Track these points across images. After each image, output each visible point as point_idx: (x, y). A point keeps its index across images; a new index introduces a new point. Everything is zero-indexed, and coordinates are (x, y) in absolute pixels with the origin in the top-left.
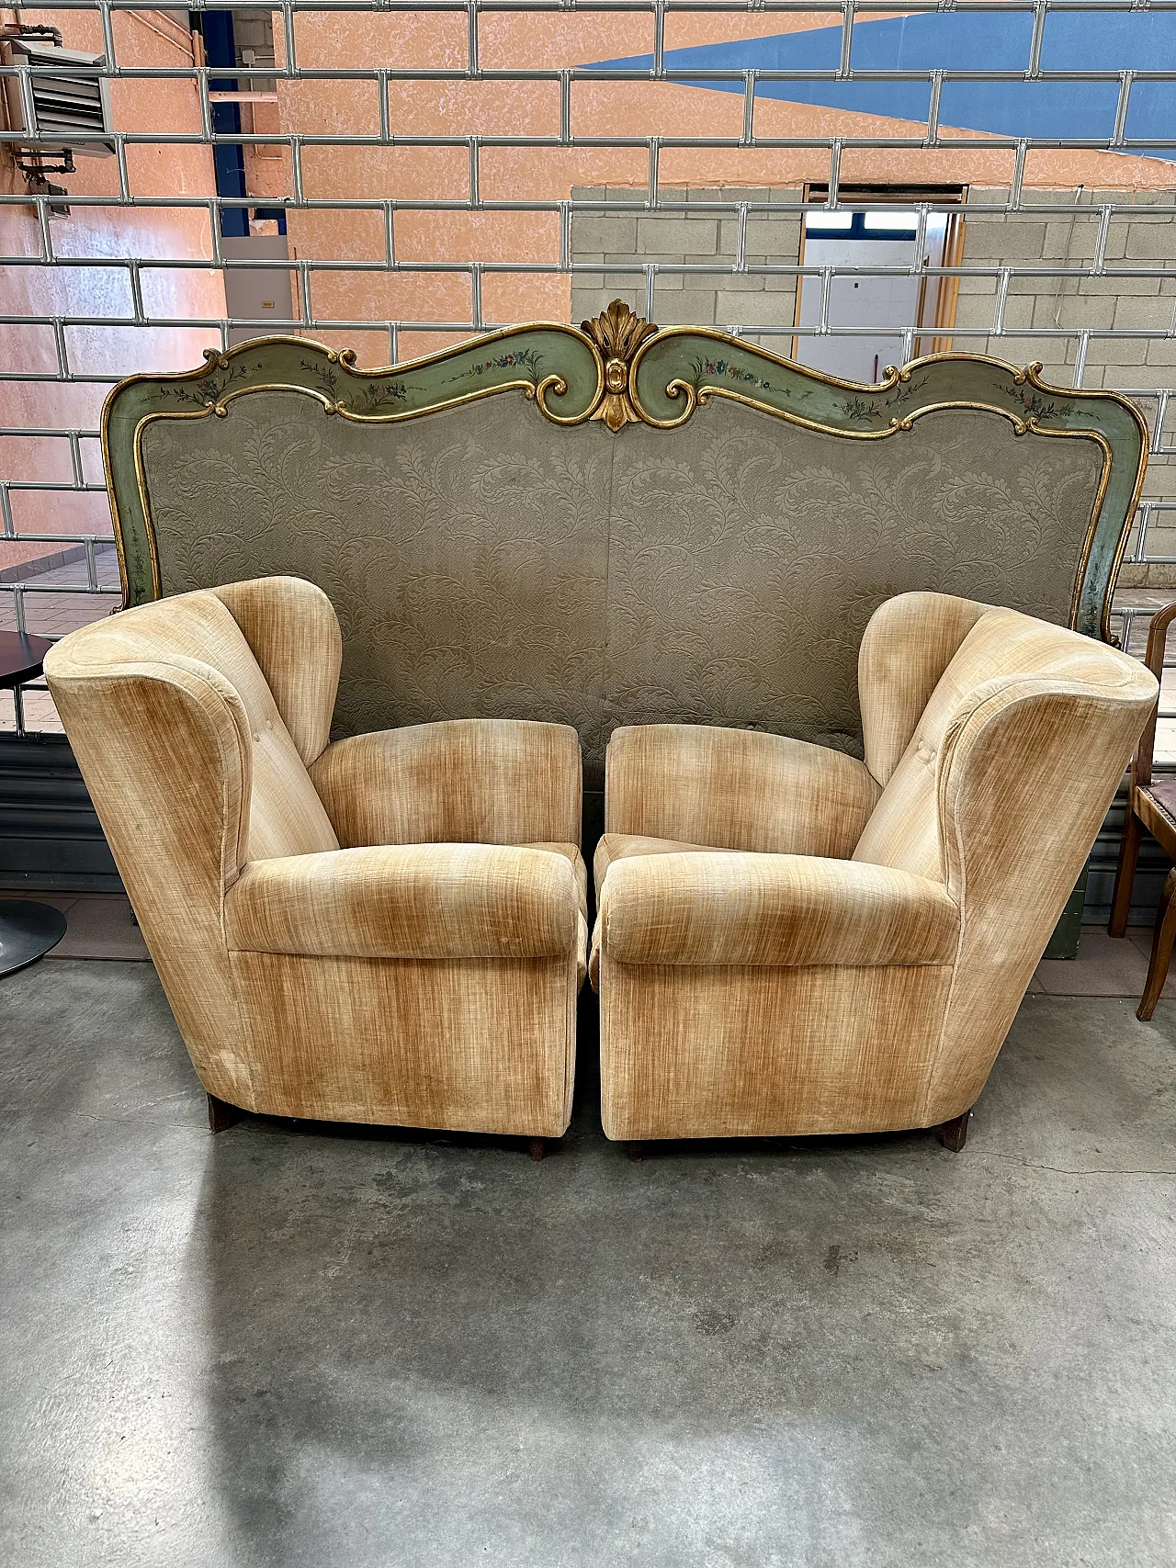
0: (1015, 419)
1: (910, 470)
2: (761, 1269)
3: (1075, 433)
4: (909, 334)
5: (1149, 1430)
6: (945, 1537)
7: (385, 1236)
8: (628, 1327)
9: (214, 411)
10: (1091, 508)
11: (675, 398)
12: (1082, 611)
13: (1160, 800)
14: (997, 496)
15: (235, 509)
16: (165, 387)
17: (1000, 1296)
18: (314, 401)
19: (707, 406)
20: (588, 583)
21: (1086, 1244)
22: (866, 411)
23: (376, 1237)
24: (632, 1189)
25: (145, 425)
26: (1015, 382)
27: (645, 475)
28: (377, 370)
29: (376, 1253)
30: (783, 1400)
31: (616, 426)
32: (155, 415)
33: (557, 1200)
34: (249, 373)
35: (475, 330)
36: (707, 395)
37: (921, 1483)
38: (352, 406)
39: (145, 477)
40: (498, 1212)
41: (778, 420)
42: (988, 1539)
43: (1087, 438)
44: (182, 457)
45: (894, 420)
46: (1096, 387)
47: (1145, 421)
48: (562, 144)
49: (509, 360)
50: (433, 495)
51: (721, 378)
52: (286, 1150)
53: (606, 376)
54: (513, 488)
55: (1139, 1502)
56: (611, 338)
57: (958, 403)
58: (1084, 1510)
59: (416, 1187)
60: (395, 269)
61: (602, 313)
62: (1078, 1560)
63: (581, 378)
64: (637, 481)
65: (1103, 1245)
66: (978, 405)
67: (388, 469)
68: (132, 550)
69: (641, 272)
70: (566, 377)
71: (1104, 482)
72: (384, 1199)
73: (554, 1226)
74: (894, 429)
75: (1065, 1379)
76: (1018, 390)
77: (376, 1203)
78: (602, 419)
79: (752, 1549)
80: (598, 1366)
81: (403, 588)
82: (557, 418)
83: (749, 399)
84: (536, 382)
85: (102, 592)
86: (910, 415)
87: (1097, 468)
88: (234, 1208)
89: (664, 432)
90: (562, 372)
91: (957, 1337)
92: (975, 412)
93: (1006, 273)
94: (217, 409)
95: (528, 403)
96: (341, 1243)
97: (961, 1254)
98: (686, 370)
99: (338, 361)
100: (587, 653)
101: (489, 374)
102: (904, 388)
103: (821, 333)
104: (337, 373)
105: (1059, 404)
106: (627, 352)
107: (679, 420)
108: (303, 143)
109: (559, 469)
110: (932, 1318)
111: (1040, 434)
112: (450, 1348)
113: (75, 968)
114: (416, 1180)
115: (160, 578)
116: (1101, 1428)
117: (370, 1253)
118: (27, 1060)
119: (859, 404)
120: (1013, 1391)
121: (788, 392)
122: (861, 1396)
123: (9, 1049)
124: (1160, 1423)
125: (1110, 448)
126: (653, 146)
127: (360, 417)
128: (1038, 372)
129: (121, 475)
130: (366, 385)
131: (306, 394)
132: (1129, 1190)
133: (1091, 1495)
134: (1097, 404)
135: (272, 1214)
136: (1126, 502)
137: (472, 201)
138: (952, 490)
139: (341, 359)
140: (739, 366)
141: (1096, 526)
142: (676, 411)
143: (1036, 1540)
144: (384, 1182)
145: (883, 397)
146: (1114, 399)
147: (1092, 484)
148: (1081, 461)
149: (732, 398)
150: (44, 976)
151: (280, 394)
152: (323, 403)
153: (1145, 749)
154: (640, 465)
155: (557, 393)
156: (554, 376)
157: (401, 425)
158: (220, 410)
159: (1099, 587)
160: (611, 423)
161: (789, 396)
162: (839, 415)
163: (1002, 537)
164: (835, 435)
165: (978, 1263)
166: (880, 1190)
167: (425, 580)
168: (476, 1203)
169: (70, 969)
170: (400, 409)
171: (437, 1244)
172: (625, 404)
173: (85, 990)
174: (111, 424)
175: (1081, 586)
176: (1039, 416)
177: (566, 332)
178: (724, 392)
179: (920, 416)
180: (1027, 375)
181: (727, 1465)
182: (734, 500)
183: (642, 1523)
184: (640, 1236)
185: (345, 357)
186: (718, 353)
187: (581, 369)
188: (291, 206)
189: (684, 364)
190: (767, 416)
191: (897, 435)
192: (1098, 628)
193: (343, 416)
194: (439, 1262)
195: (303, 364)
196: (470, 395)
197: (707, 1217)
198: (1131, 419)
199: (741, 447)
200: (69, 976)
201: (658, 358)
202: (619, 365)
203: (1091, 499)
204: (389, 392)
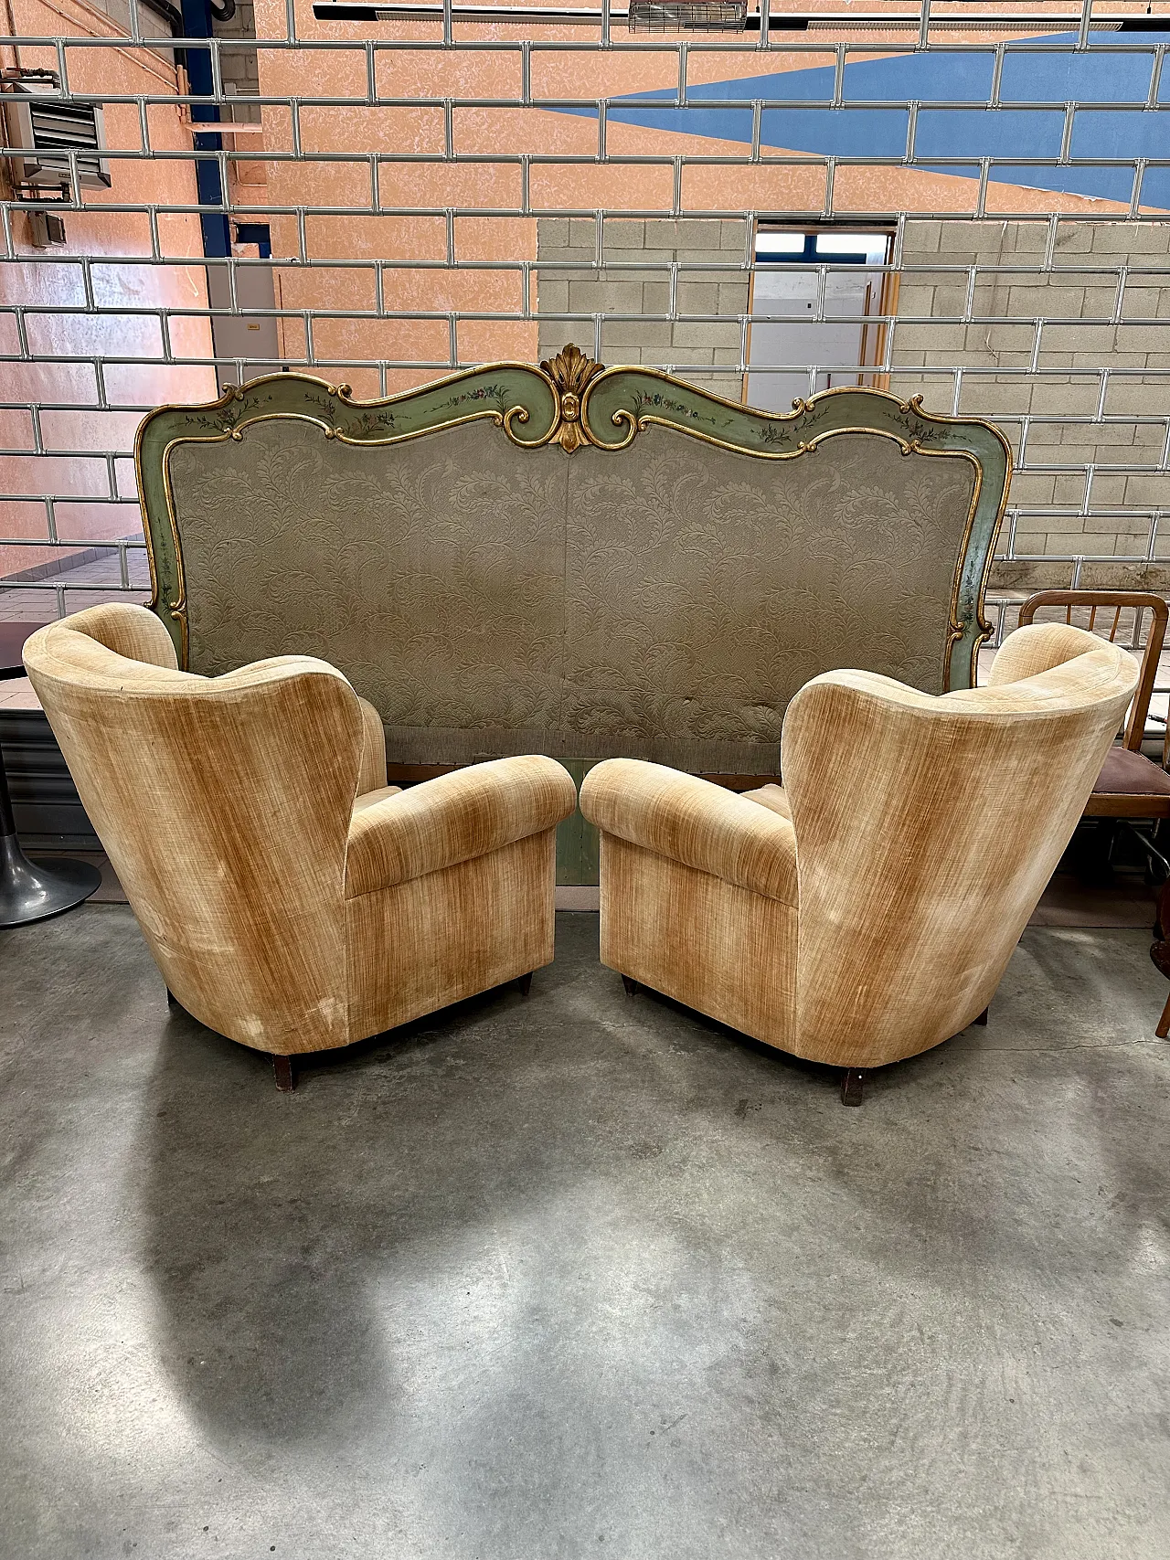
0: (902, 441)
1: (814, 486)
2: (685, 1115)
3: (951, 453)
4: (814, 371)
6: (812, 1282)
7: (386, 1098)
8: (579, 1155)
9: (231, 436)
10: (966, 515)
11: (620, 425)
12: (961, 601)
14: (887, 506)
15: (250, 519)
16: (190, 415)
18: (317, 427)
19: (647, 432)
20: (549, 580)
21: (944, 1098)
22: (778, 435)
23: (379, 1098)
25: (172, 448)
26: (901, 411)
27: (595, 489)
28: (370, 402)
29: (378, 1108)
31: (571, 448)
32: (181, 439)
33: (524, 1071)
34: (261, 404)
35: (452, 368)
36: (646, 423)
37: (797, 1250)
38: (348, 432)
39: (172, 492)
40: (476, 1079)
41: (704, 443)
43: (961, 457)
44: (204, 475)
45: (801, 443)
46: (968, 415)
47: (1010, 444)
48: (523, 215)
49: (480, 393)
50: (418, 507)
51: (657, 409)
53: (562, 407)
54: (486, 501)
55: (960, 1260)
56: (565, 375)
57: (854, 429)
59: (410, 1063)
60: (384, 318)
61: (558, 355)
63: (541, 409)
64: (589, 495)
65: (958, 1099)
66: (872, 430)
68: (161, 554)
69: (590, 320)
70: (528, 408)
71: (977, 492)
72: (384, 1071)
73: (521, 1088)
74: (801, 450)
76: (904, 418)
77: (378, 1074)
78: (559, 443)
79: (668, 1291)
80: (555, 1180)
81: (392, 585)
82: (522, 442)
83: (680, 426)
84: (503, 412)
85: (132, 590)
86: (815, 439)
87: (970, 482)
89: (612, 453)
90: (525, 404)
91: (835, 1159)
92: (869, 436)
93: (892, 321)
94: (234, 434)
95: (497, 429)
96: (352, 1103)
98: (627, 402)
99: (336, 394)
100: (548, 639)
101: (463, 406)
102: (809, 416)
103: (740, 371)
104: (336, 403)
105: (937, 429)
106: (578, 388)
107: (623, 444)
108: (307, 213)
109: (523, 485)
111: (924, 455)
112: (439, 1170)
113: (113, 910)
114: (410, 1058)
117: (375, 1109)
118: (79, 979)
119: (773, 430)
121: (713, 420)
122: (757, 1197)
123: (64, 971)
124: (983, 1213)
125: (981, 465)
126: (599, 217)
127: (355, 441)
128: (919, 403)
129: (152, 490)
130: (361, 414)
131: (309, 421)
134: (969, 430)
136: (995, 510)
137: (448, 261)
138: (850, 501)
139: (339, 393)
140: (672, 398)
141: (970, 531)
142: (620, 436)
145: (794, 423)
146: (982, 425)
147: (966, 496)
148: (957, 476)
149: (667, 426)
150: (88, 917)
151: (288, 422)
152: (324, 430)
155: (519, 420)
156: (518, 407)
157: (390, 447)
158: (236, 434)
159: (974, 581)
160: (566, 446)
161: (713, 423)
162: (756, 440)
163: (892, 540)
164: (753, 456)
167: (411, 578)
168: (459, 1074)
170: (390, 434)
171: (428, 1102)
172: (578, 430)
173: (122, 927)
174: (143, 447)
175: (960, 580)
176: (921, 439)
177: (528, 371)
178: (659, 419)
179: (823, 440)
180: (911, 405)
181: (652, 1242)
182: (670, 510)
183: (585, 1277)
184: (590, 1094)
185: (342, 390)
186: (655, 388)
187: (541, 401)
188: (297, 265)
189: (627, 397)
190: (695, 440)
191: (804, 456)
192: (974, 616)
193: (341, 440)
194: (430, 1113)
195: (307, 396)
196: (448, 423)
197: (643, 1081)
198: (997, 441)
199: (674, 466)
200: (108, 916)
201: (605, 392)
202: (572, 398)
203: (966, 507)
204: (380, 420)
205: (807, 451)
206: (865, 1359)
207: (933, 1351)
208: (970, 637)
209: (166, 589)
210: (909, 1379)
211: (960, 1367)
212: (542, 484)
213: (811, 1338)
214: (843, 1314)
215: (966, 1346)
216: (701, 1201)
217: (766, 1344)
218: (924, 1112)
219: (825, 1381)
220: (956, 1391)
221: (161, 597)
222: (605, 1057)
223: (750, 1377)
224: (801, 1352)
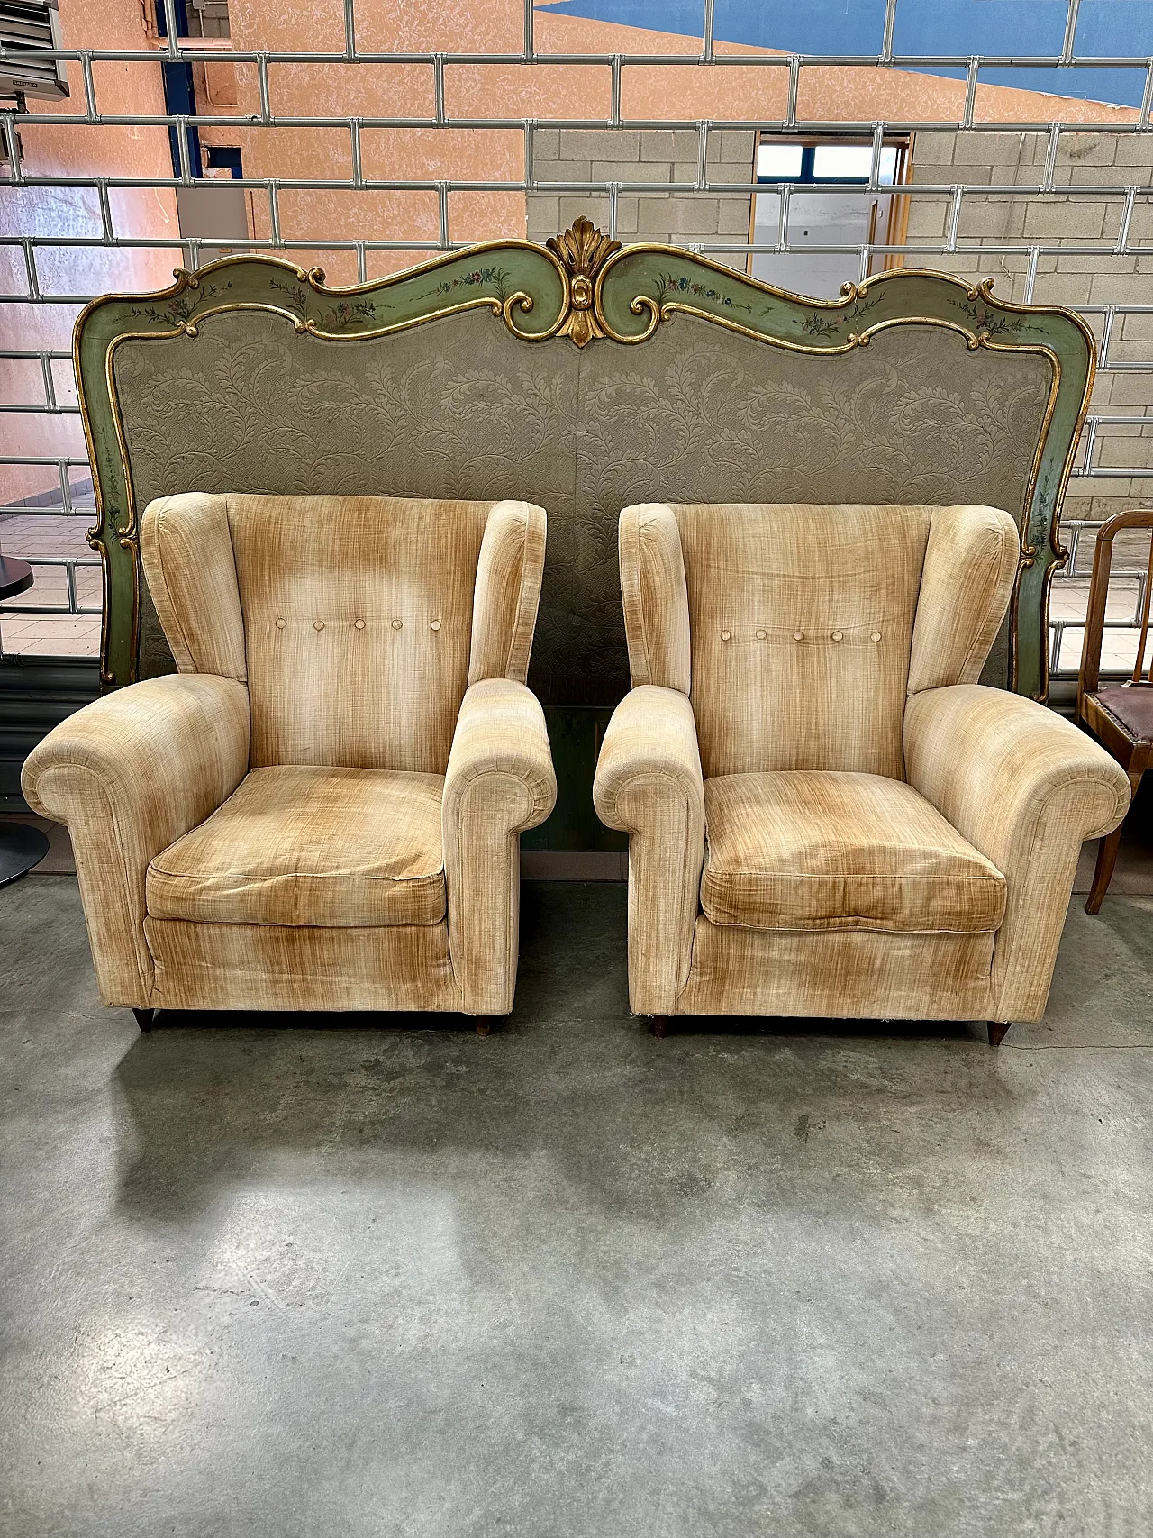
0: (969, 334)
1: (867, 385)
2: (735, 1137)
3: (1025, 348)
4: (866, 252)
5: (1101, 1269)
6: (914, 1365)
7: (375, 1116)
8: (610, 1191)
9: (185, 331)
10: (1041, 421)
11: (639, 314)
12: (1032, 522)
13: (1107, 704)
14: (952, 410)
15: (207, 428)
16: (137, 307)
17: (960, 1157)
18: (284, 320)
19: (671, 322)
20: (556, 499)
21: (1040, 1110)
22: (825, 326)
23: (366, 1116)
24: (610, 1068)
25: (116, 346)
26: (968, 298)
27: (611, 390)
28: (346, 288)
29: (366, 1130)
30: (759, 1251)
31: (582, 342)
32: (127, 335)
33: (538, 1080)
34: (219, 293)
35: (442, 249)
36: (670, 311)
37: (890, 1319)
38: (321, 325)
39: (118, 398)
40: (482, 1092)
41: (740, 336)
42: (954, 1366)
43: (1037, 352)
44: (154, 377)
45: (852, 336)
46: (1045, 303)
47: (1092, 335)
48: (526, 62)
49: (476, 277)
50: (403, 413)
51: (683, 294)
52: (276, 1041)
53: (571, 292)
54: (483, 405)
55: (1094, 1330)
56: (576, 255)
57: (913, 319)
58: (1043, 1338)
59: (403, 1071)
60: (362, 188)
61: (567, 231)
62: (1038, 1382)
63: (547, 295)
64: (603, 396)
65: (1056, 1111)
66: (932, 320)
67: (357, 386)
68: (106, 471)
69: (605, 190)
70: (533, 293)
71: (1054, 395)
72: (372, 1083)
73: (536, 1102)
74: (852, 344)
75: (1023, 1227)
76: (971, 306)
77: (365, 1086)
78: (568, 335)
79: (734, 1379)
80: (583, 1225)
82: (526, 335)
83: (711, 315)
84: (503, 300)
85: (76, 515)
86: (867, 331)
87: (1047, 382)
88: (227, 1094)
89: (629, 347)
90: (528, 289)
91: (921, 1193)
92: (930, 328)
93: (960, 191)
94: (188, 329)
95: (496, 319)
96: (334, 1123)
97: (924, 1122)
98: (649, 286)
99: (307, 280)
100: (555, 569)
101: (457, 292)
102: (861, 304)
103: (780, 251)
104: (307, 291)
105: (1010, 319)
106: (591, 269)
107: (642, 336)
108: (269, 60)
109: (526, 385)
110: (897, 1177)
111: (993, 350)
113: (60, 883)
114: (402, 1065)
115: (134, 498)
116: (1057, 1269)
117: (361, 1131)
118: (17, 966)
119: (820, 321)
120: (974, 1238)
121: (749, 308)
124: (1111, 1263)
125: (1059, 362)
126: (616, 63)
127: (330, 335)
128: (990, 287)
129: (94, 397)
130: (335, 303)
131: (276, 312)
132: (1079, 1062)
133: (1049, 1326)
134: (1048, 320)
135: (264, 1099)
136: (1074, 416)
137: (438, 119)
138: (909, 404)
139: (310, 278)
140: (701, 282)
141: (1045, 439)
142: (640, 326)
143: (998, 1365)
144: (373, 1068)
145: (840, 312)
146: (1063, 314)
147: (1042, 398)
148: (1032, 375)
149: (695, 314)
150: (29, 890)
151: (250, 313)
152: (294, 322)
153: (1092, 657)
154: (607, 380)
155: (521, 308)
156: (520, 293)
157: (371, 342)
158: (191, 329)
159: (1048, 499)
160: (577, 339)
161: (750, 312)
162: (798, 331)
163: (955, 449)
164: (798, 351)
165: (939, 1129)
166: (845, 1066)
168: (462, 1084)
169: (55, 883)
170: (369, 327)
171: (426, 1121)
172: (590, 320)
173: (70, 903)
174: (83, 346)
175: (1032, 498)
176: (991, 332)
177: (531, 250)
178: (686, 308)
179: (877, 331)
180: (981, 293)
181: (708, 1308)
182: (698, 414)
183: (629, 1360)
184: (618, 1110)
185: (314, 275)
186: (681, 270)
187: (546, 286)
188: (259, 124)
189: (649, 281)
190: (728, 332)
191: (854, 350)
192: (1047, 538)
193: (314, 335)
194: (428, 1137)
195: (272, 283)
196: (437, 312)
197: (681, 1093)
198: (1079, 333)
199: (704, 362)
200: (54, 890)
201: (623, 275)
202: (584, 282)
203: (1041, 412)
204: (358, 310)
205: (858, 344)
206: (994, 1477)
207: (1080, 1464)
208: (1042, 564)
209: (113, 513)
210: (1053, 1506)
211: (1117, 1487)
212: (549, 386)
213: (921, 1447)
214: (959, 1411)
215: (1120, 1456)
216: (765, 1252)
217: (865, 1456)
218: (1019, 1129)
219: (948, 1514)
220: (1117, 1524)
221: (108, 522)
222: (633, 1061)
223: (851, 1507)
224: (911, 1467)
